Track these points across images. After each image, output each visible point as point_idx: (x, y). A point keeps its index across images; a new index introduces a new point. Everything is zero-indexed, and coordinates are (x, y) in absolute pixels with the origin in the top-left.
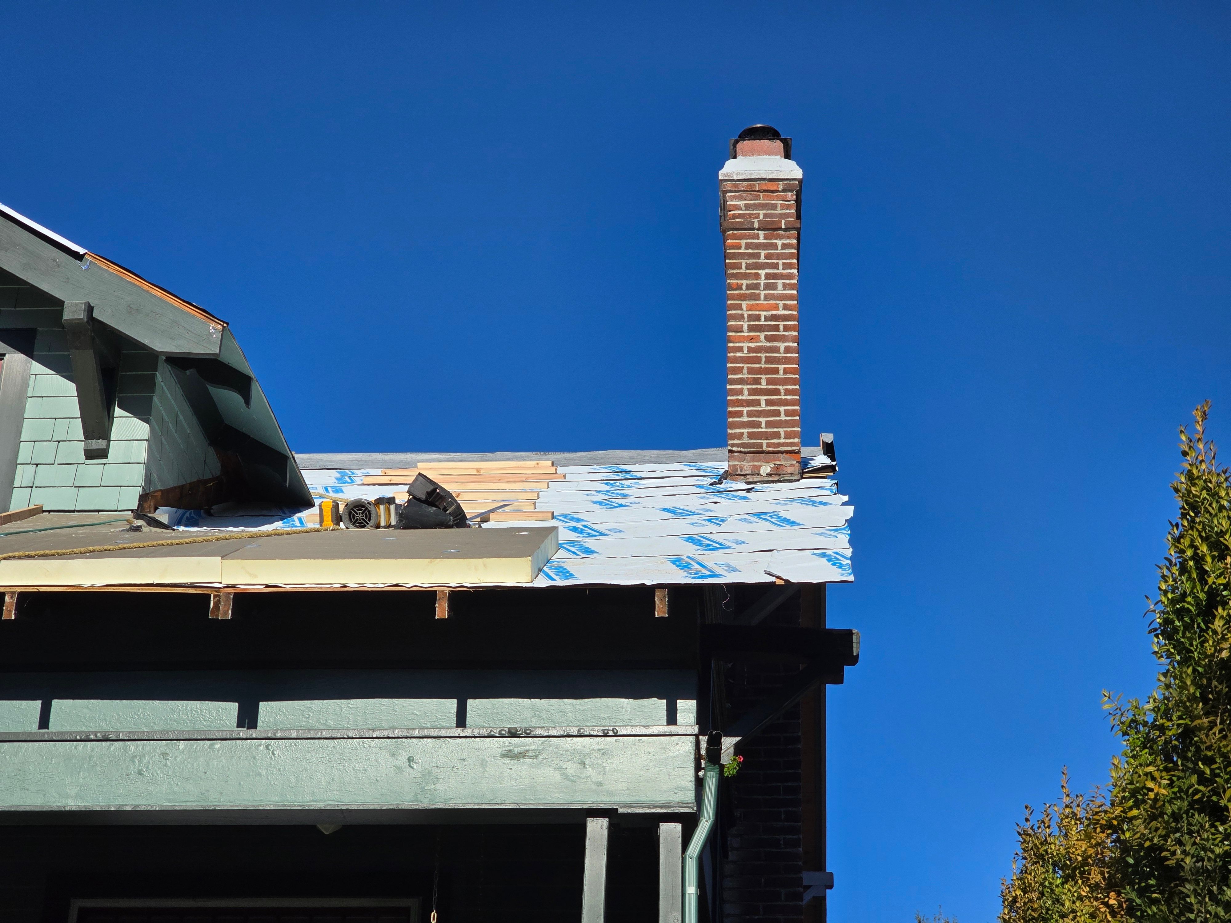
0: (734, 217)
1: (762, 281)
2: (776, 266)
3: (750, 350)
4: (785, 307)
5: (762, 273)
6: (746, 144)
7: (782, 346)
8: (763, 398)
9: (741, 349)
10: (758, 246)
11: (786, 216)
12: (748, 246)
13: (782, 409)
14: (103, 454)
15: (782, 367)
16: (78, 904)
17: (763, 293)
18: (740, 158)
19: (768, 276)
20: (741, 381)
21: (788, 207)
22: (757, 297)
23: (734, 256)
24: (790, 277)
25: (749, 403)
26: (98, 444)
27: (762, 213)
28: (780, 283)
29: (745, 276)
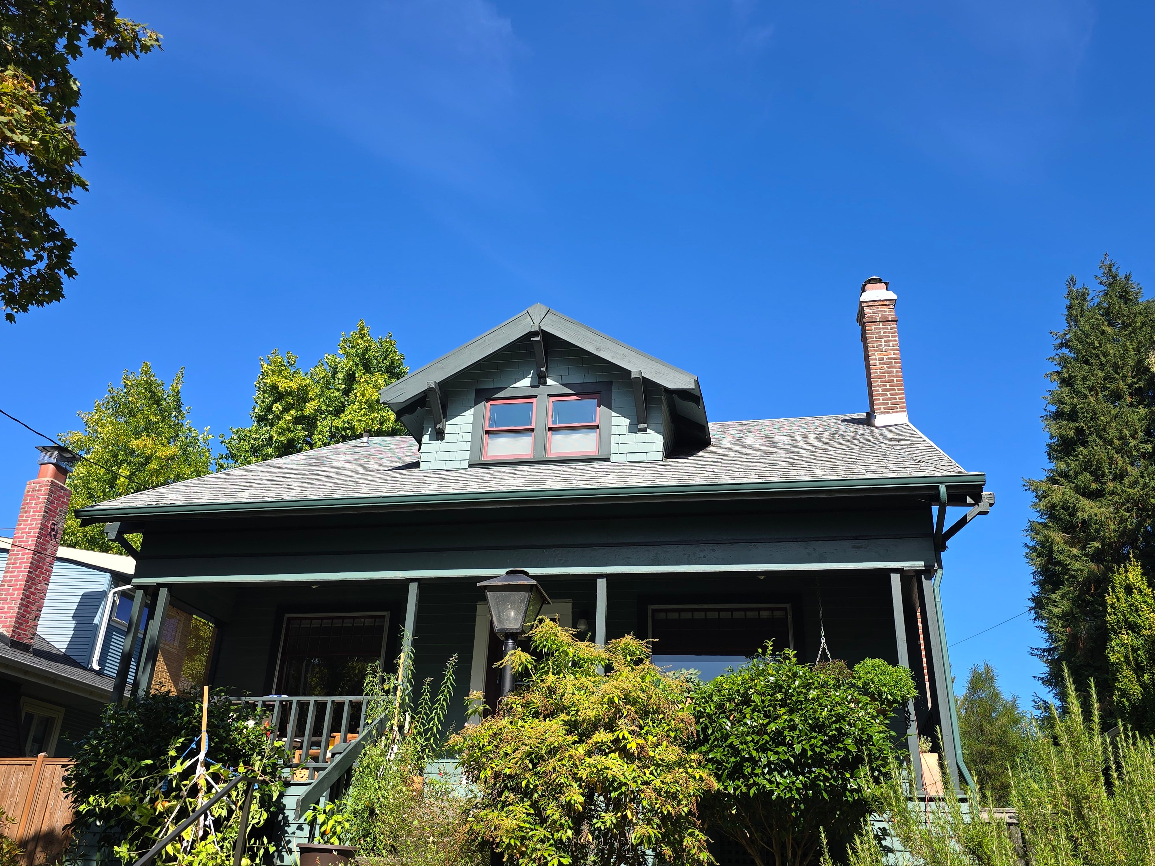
0: (868, 317)
1: (883, 344)
2: (889, 337)
3: (881, 373)
4: (894, 354)
5: (883, 340)
6: (868, 286)
7: (894, 370)
8: (888, 393)
9: (876, 373)
10: (880, 329)
11: (891, 315)
12: (875, 329)
13: (897, 397)
14: (645, 430)
15: (895, 379)
16: (651, 607)
17: (884, 349)
18: (867, 292)
20: (878, 386)
21: (892, 311)
22: (881, 351)
23: (870, 334)
24: (895, 341)
25: (883, 395)
26: (642, 427)
27: (880, 315)
28: (891, 344)
29: (875, 342)
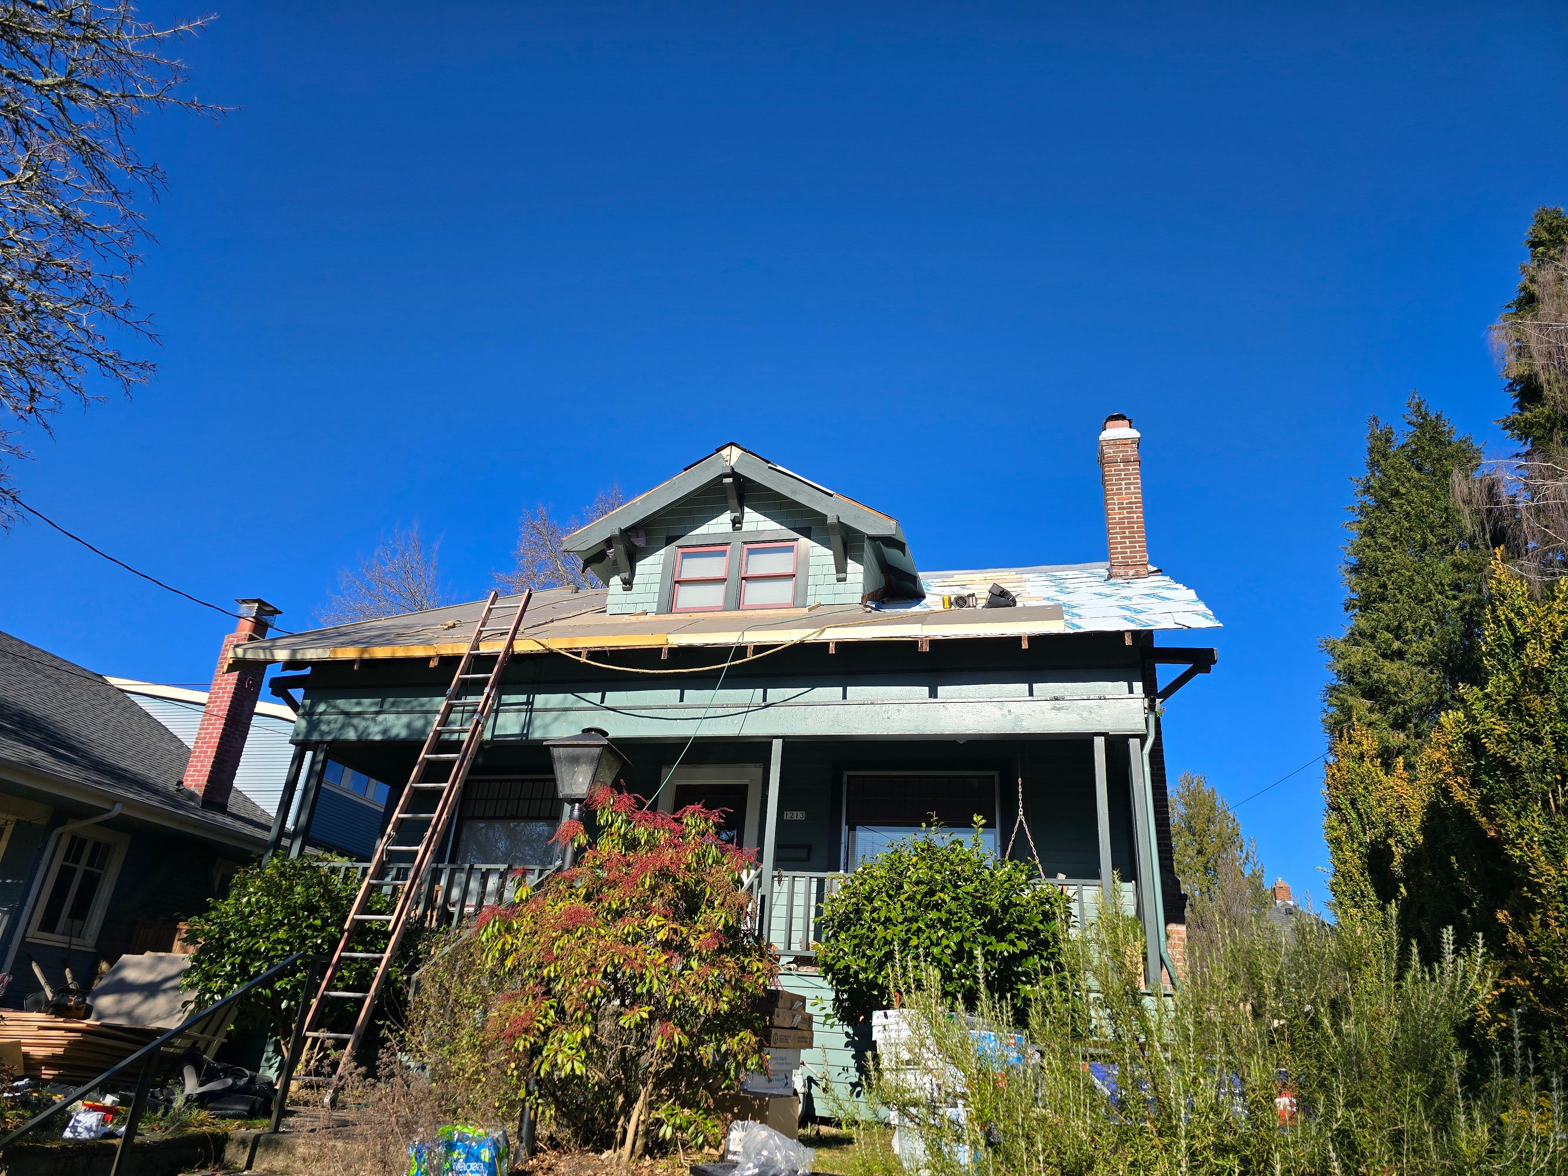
0: (1108, 457)
1: (1124, 486)
2: (1130, 479)
3: (1120, 518)
4: (1136, 498)
5: (1123, 482)
6: (1109, 424)
7: (1135, 516)
8: (1127, 540)
9: (1115, 518)
10: (1120, 470)
11: (1133, 455)
12: (1115, 470)
13: (1137, 545)
14: (844, 580)
15: (1136, 526)
16: (846, 774)
17: (1124, 492)
18: (1108, 430)
19: (1126, 484)
20: (1116, 533)
21: (1134, 451)
22: (1122, 494)
23: (1109, 475)
24: (1137, 483)
25: (1121, 543)
26: (842, 575)
27: (1121, 454)
28: (1132, 487)
29: (1115, 485)
